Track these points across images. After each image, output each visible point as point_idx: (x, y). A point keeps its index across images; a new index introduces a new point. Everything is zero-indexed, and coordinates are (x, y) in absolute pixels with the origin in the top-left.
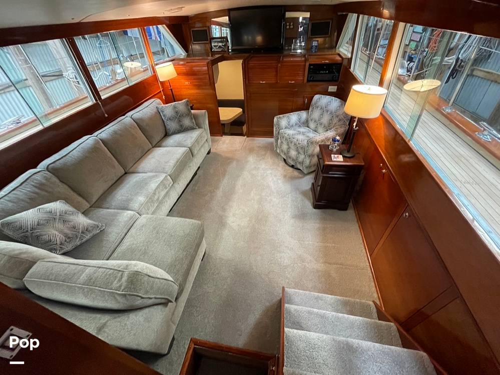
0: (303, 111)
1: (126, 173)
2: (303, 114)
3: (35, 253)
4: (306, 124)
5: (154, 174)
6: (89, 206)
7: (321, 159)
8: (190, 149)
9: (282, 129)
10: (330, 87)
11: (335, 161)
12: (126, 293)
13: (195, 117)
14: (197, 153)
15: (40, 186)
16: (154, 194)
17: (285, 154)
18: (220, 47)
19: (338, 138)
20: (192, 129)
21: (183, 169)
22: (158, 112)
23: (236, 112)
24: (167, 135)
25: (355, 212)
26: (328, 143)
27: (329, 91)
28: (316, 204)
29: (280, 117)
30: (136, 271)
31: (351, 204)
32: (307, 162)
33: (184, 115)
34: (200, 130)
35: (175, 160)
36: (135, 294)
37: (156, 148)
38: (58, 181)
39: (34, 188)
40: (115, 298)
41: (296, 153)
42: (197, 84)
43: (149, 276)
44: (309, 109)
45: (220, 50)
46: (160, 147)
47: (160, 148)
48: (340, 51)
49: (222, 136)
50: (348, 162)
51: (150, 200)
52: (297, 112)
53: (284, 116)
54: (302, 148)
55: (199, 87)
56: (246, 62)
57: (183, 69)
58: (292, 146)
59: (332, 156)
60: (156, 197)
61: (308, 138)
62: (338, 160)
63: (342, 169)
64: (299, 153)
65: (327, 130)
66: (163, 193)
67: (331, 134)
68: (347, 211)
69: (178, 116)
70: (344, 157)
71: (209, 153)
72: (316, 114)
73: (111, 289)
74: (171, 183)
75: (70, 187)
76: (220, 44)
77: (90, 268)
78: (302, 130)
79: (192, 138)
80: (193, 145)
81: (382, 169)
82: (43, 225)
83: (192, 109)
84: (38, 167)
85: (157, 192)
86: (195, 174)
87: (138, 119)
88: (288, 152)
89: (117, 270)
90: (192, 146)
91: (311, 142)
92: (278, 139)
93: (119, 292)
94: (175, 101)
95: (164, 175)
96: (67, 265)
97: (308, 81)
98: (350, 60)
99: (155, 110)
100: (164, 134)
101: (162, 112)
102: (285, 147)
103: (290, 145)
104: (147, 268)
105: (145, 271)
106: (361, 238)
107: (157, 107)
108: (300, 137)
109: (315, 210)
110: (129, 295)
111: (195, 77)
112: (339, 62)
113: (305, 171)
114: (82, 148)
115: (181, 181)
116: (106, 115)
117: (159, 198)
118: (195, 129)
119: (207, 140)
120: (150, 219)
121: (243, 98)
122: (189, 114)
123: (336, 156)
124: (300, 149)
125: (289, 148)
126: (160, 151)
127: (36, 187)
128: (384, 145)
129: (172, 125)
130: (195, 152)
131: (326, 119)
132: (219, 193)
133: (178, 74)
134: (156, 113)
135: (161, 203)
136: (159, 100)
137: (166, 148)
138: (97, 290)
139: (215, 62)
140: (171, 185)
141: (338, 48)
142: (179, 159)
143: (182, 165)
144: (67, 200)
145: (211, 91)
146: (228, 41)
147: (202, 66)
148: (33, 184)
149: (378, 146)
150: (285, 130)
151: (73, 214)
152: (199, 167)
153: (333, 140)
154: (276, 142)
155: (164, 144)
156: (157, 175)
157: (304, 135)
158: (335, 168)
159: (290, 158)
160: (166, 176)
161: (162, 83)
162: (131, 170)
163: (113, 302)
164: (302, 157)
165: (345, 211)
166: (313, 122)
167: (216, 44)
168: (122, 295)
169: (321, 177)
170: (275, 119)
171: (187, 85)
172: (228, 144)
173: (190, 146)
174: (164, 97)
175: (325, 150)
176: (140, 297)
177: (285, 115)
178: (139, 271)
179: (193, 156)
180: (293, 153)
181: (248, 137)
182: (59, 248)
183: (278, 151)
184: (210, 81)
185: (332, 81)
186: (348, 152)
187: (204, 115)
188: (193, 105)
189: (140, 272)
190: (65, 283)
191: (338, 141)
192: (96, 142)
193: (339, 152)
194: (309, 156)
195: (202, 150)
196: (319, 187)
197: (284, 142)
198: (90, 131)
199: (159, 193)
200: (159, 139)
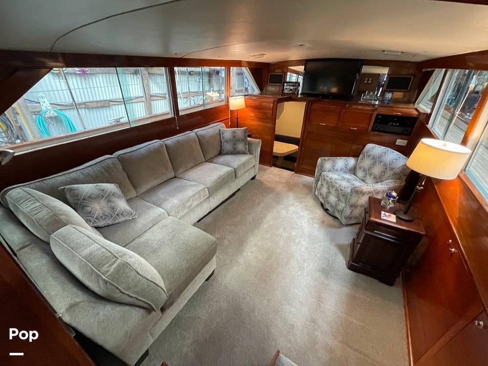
0: (352, 158)
1: (175, 177)
2: (351, 161)
3: (72, 218)
4: (353, 171)
5: (196, 183)
6: (136, 195)
7: (367, 213)
8: (235, 170)
9: (325, 171)
10: (398, 140)
11: (384, 220)
12: (108, 280)
13: (250, 144)
14: (241, 176)
15: (108, 169)
16: (188, 201)
17: (323, 198)
18: (291, 90)
19: (394, 194)
20: (244, 153)
21: (223, 186)
22: (220, 134)
23: (292, 148)
24: (220, 153)
25: (404, 292)
26: (379, 197)
27: (397, 144)
28: (351, 264)
29: (324, 159)
30: (127, 263)
31: (399, 280)
32: (348, 212)
33: (240, 140)
34: (251, 156)
35: (218, 176)
36: (116, 284)
37: (207, 163)
38: (121, 168)
39: (103, 169)
40: (98, 281)
41: (336, 199)
42: (260, 116)
43: (138, 273)
44: (358, 157)
45: (291, 92)
46: (211, 162)
47: (211, 164)
48: (419, 107)
49: (271, 167)
50: (401, 225)
51: (183, 205)
52: (345, 158)
53: (329, 159)
54: (343, 195)
55: (261, 119)
56: (310, 104)
57: (253, 103)
58: (333, 191)
59: (383, 212)
60: (189, 204)
61: (353, 187)
62: (389, 219)
63: (392, 231)
64: (339, 200)
65: (378, 182)
66: (196, 203)
67: (381, 187)
68: (392, 287)
69: (235, 140)
70: (398, 218)
71: (253, 178)
72: (366, 163)
73: (100, 272)
74: (206, 195)
75: (128, 175)
76: (292, 88)
77: (96, 245)
78: (347, 176)
79: (240, 160)
80: (239, 167)
81: (450, 246)
82: (92, 198)
83: (249, 136)
84: (114, 154)
85: (191, 200)
86: (234, 194)
87: (201, 136)
88: (327, 197)
89: (114, 255)
90: (237, 168)
91: (357, 192)
92: (319, 180)
93: (104, 277)
94: (237, 127)
95: (203, 187)
96: (83, 235)
97: (373, 130)
98: (428, 116)
99: (217, 131)
100: (219, 153)
101: (223, 134)
102: (324, 190)
103: (331, 189)
104: (140, 264)
105: (136, 266)
106: (405, 331)
107: (219, 130)
108: (344, 184)
109: (349, 271)
110: (110, 283)
111: (260, 111)
112: (415, 116)
113: (344, 221)
114: (149, 148)
115: (218, 196)
116: (178, 128)
117: (191, 205)
118: (247, 154)
119: (254, 166)
120: (174, 222)
121: (300, 137)
122: (244, 140)
123: (387, 214)
124: (342, 195)
125: (329, 192)
126: (210, 166)
127: (104, 168)
128: (457, 216)
129: (228, 147)
130: (239, 174)
131: (377, 170)
132: (250, 218)
133: (246, 106)
134: (217, 134)
135: (191, 210)
136: (224, 125)
137: (214, 164)
138: (90, 267)
139: (281, 101)
140: (206, 197)
141: (418, 104)
142: (222, 176)
143: (222, 182)
144: (121, 186)
145: (271, 125)
146: (299, 86)
147: (269, 102)
148: (103, 166)
149: (448, 216)
150: (327, 173)
151: (118, 197)
152: (239, 189)
153: (387, 195)
154: (315, 183)
155: (215, 160)
156: (197, 185)
157: (349, 182)
158: (382, 228)
159: (328, 203)
160: (204, 188)
161: (232, 112)
162: (180, 176)
163: (96, 285)
164: (342, 205)
165: (389, 286)
166: (361, 170)
167: (288, 87)
168: (104, 280)
169: (364, 234)
170: (319, 160)
171: (252, 117)
172: (275, 175)
173: (235, 167)
174: (230, 123)
175: (374, 204)
176: (120, 290)
177: (331, 158)
178: (130, 263)
179: (235, 177)
180: (333, 199)
181: (296, 173)
182: (93, 221)
183: (316, 193)
184: (272, 115)
185: (401, 135)
186: (405, 213)
187: (258, 144)
188: (252, 134)
189: (130, 265)
190: (73, 251)
191: (394, 197)
192: (161, 146)
193: (393, 211)
194: (351, 206)
195: (247, 174)
196: (359, 245)
197: (324, 185)
198: (160, 137)
199: (193, 201)
200: (213, 156)
